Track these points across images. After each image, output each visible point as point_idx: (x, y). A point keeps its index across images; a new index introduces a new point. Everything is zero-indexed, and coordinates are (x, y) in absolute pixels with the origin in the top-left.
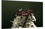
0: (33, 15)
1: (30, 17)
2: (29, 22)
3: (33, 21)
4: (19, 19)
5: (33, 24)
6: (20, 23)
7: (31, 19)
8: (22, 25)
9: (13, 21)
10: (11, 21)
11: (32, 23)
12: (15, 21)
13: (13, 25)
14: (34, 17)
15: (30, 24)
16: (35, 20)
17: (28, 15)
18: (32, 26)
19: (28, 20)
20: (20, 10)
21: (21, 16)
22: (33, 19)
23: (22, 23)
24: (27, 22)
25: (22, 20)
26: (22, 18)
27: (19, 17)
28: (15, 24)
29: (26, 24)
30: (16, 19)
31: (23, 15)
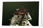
0: (29, 14)
1: (26, 16)
2: (25, 21)
3: (29, 20)
4: (16, 17)
5: (29, 23)
6: (17, 21)
7: (27, 18)
8: (19, 23)
9: (11, 19)
10: (10, 20)
11: (27, 22)
12: (13, 19)
13: (11, 23)
14: (30, 16)
15: (25, 22)
16: (31, 18)
17: (24, 14)
18: (28, 25)
19: (24, 19)
20: (17, 10)
21: (18, 15)
22: (29, 18)
23: (18, 21)
24: (23, 20)
25: (19, 18)
26: (19, 17)
27: (16, 16)
28: (13, 22)
29: (23, 22)
30: (13, 18)
31: (20, 14)
